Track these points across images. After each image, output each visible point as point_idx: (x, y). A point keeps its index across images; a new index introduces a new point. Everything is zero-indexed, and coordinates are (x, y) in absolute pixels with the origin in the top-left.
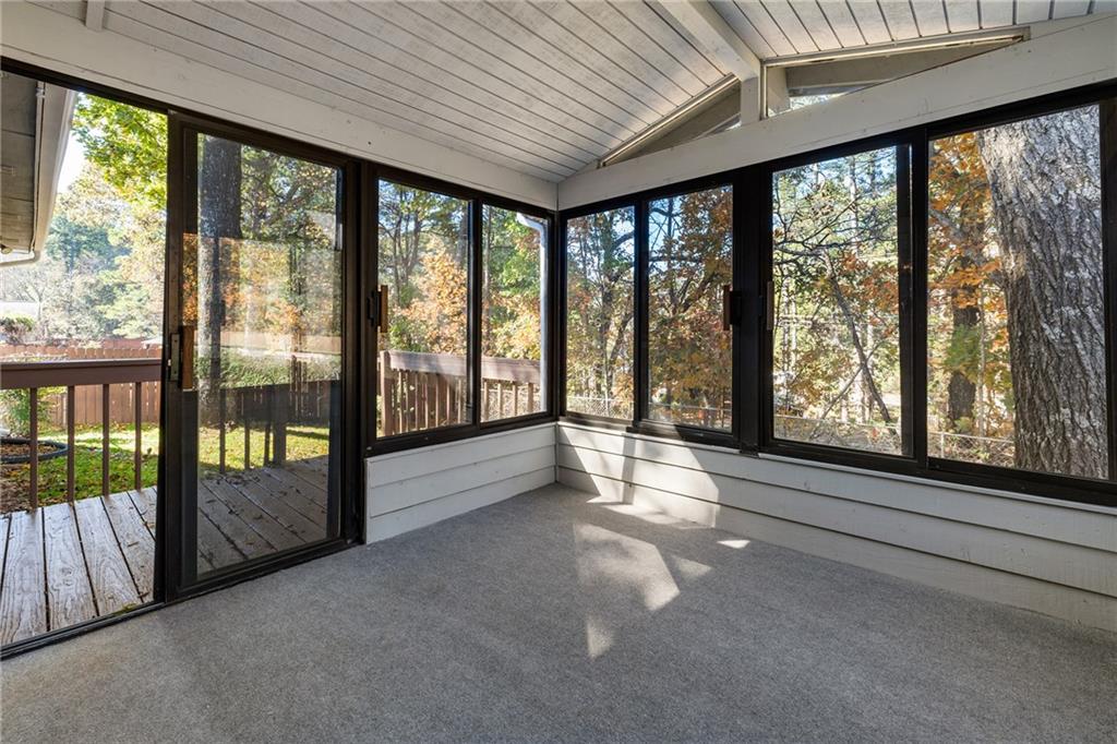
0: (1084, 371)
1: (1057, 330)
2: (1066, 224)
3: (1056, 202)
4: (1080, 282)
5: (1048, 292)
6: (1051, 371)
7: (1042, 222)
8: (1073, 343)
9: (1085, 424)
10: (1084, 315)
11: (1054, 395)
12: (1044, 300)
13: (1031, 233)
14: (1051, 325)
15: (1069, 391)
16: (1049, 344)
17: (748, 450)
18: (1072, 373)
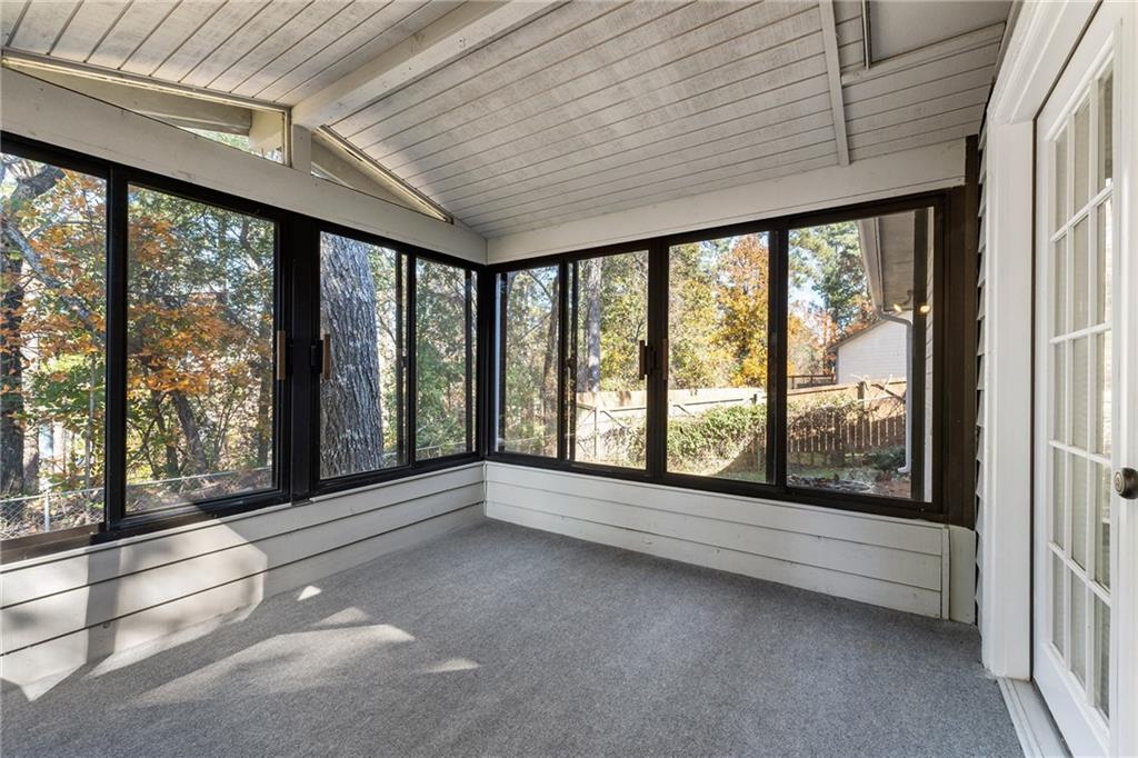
0: (357, 404)
1: (345, 380)
2: (351, 312)
3: (348, 296)
4: (356, 349)
5: (341, 354)
6: (342, 406)
7: (340, 307)
8: (353, 387)
9: (357, 438)
10: (357, 369)
11: (342, 421)
12: (338, 359)
13: (333, 312)
14: (342, 376)
15: (350, 418)
16: (340, 387)
17: (300, 499)
18: (352, 408)
